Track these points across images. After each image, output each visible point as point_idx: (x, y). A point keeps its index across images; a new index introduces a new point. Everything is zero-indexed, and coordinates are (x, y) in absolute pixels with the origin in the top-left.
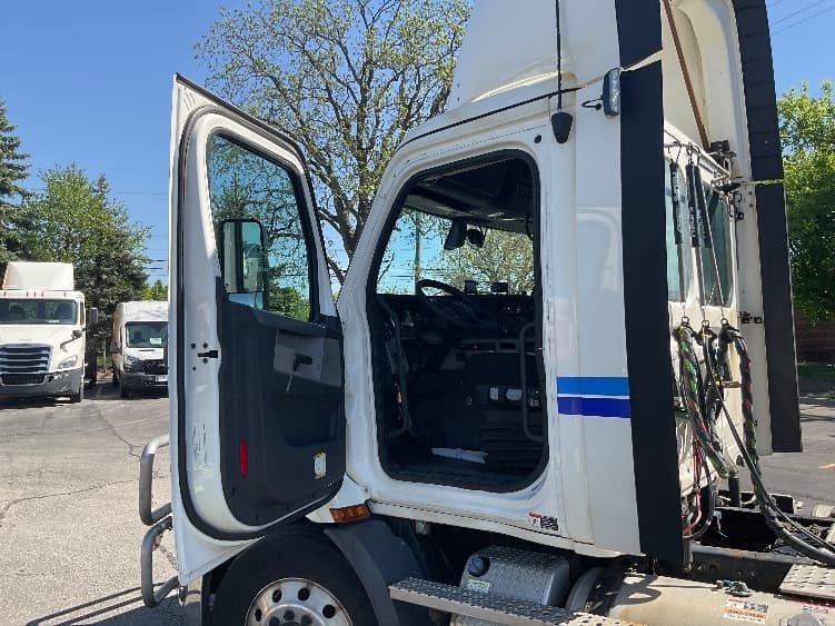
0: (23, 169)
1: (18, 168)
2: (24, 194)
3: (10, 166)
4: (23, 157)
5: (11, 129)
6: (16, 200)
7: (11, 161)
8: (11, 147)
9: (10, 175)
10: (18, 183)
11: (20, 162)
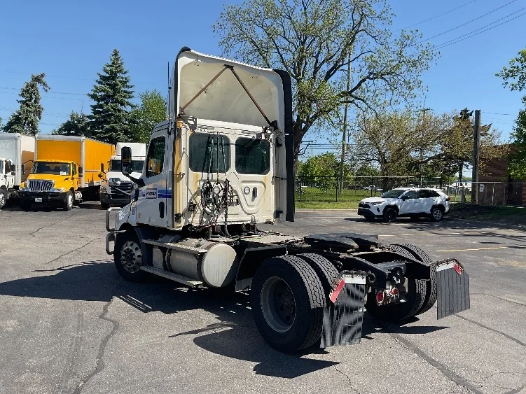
0: (132, 92)
1: (129, 93)
2: (133, 107)
3: (125, 92)
4: (131, 87)
5: (125, 72)
6: (129, 109)
7: (126, 89)
8: (126, 82)
9: (125, 97)
10: (130, 101)
11: (130, 90)
